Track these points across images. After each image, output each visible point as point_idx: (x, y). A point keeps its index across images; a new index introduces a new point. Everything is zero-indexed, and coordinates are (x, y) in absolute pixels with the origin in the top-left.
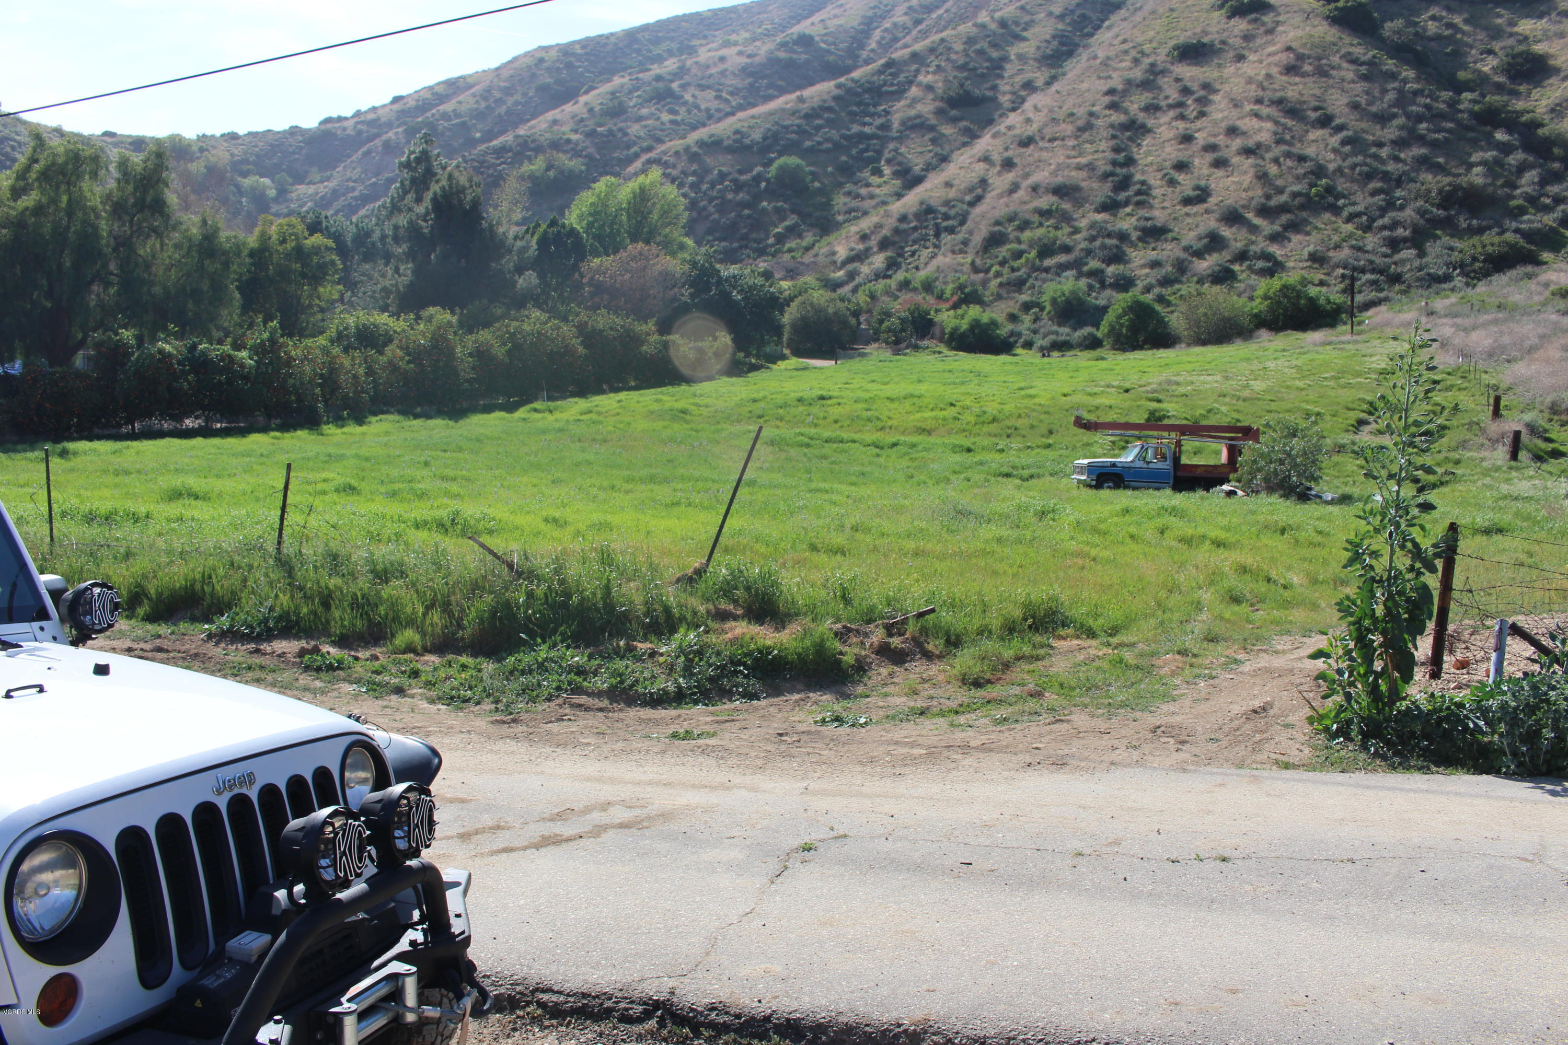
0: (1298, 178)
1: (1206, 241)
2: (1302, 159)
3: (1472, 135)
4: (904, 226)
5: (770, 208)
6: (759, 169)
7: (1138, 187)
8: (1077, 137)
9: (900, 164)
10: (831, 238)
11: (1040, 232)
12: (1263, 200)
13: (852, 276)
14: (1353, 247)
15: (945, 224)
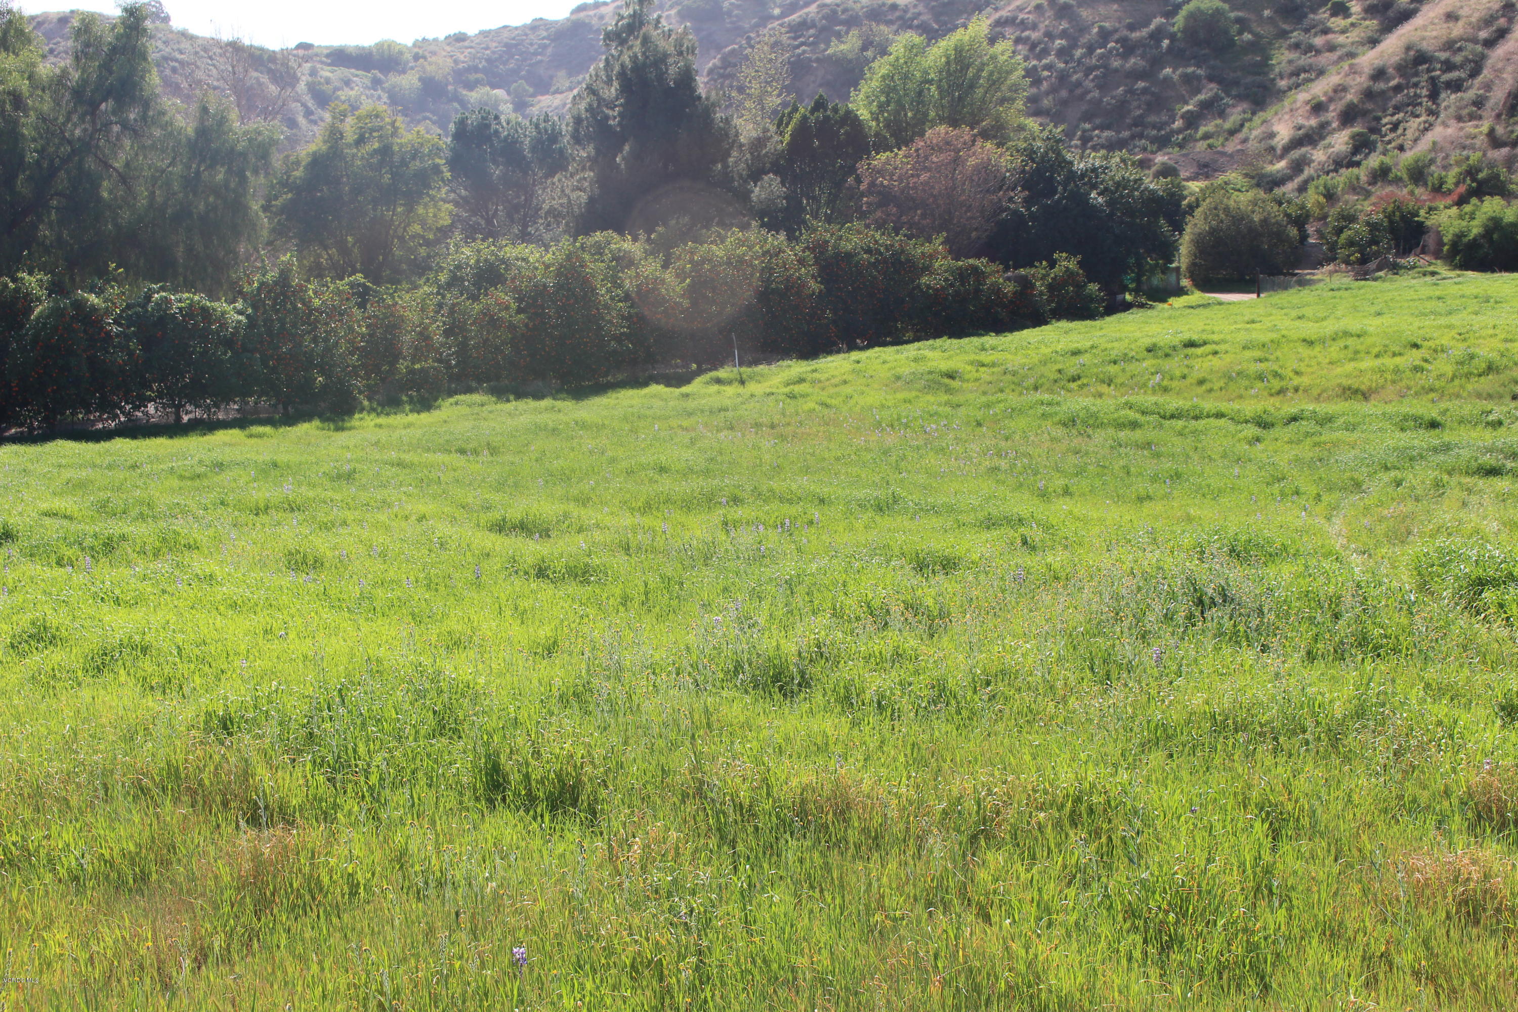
4: (1381, 86)
5: (1176, 77)
6: (1158, 21)
10: (1268, 114)
13: (1298, 167)
15: (1446, 77)
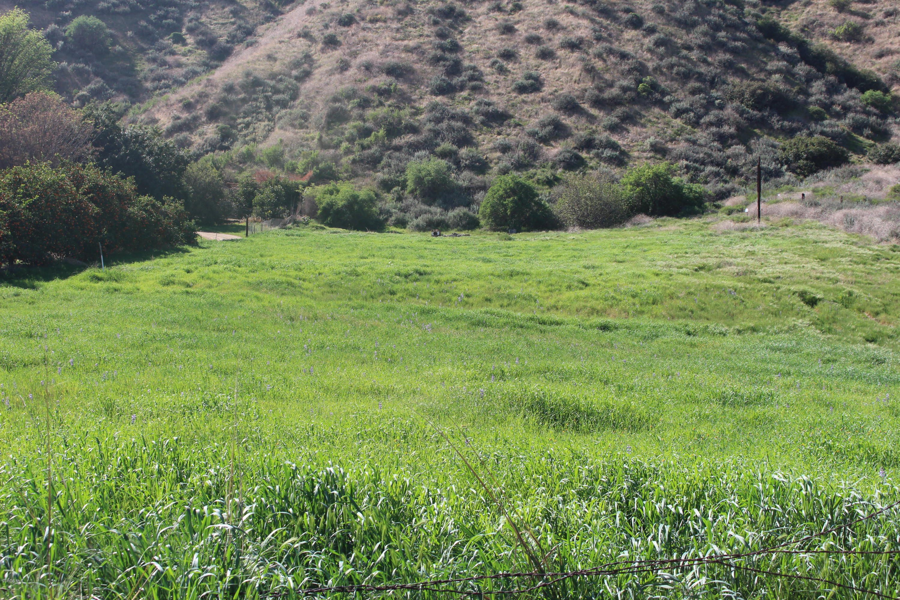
0: (624, 74)
1: (549, 128)
2: (624, 56)
3: (761, 46)
4: (232, 97)
6: (53, 26)
7: (470, 72)
8: (399, 20)
9: (203, 34)
10: (145, 105)
11: (381, 112)
12: (596, 92)
14: (687, 140)
15: (276, 97)
